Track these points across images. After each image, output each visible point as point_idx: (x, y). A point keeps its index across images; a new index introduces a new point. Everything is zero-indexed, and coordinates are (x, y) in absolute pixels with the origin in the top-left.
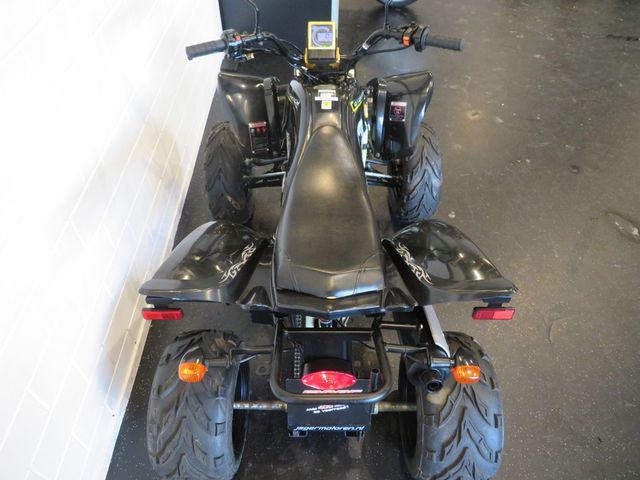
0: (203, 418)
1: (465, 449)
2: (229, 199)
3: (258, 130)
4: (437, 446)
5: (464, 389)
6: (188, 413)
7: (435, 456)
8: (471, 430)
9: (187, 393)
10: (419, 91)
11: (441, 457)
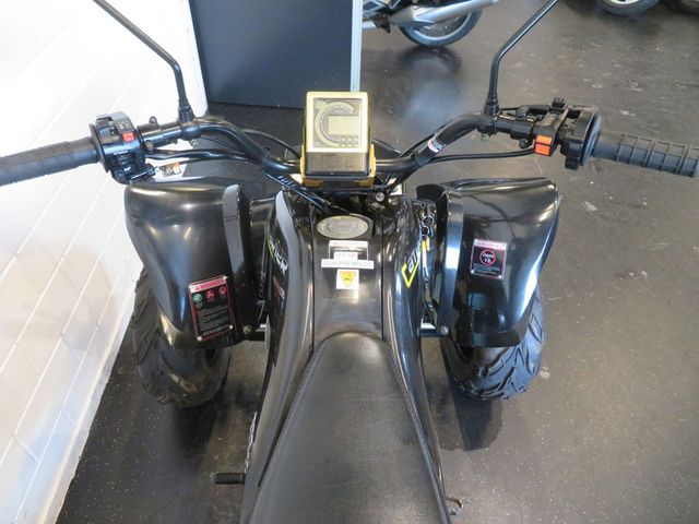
2: (175, 378)
3: (210, 295)
10: (528, 216)
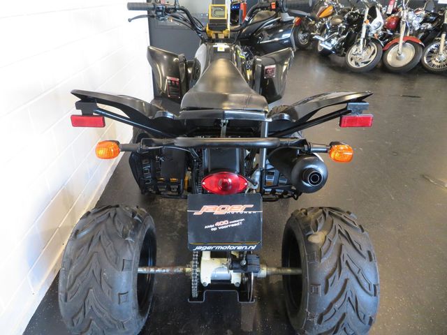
0: (112, 253)
1: (346, 281)
3: (173, 82)
4: (321, 279)
5: (339, 231)
6: (100, 249)
7: (321, 288)
8: (350, 262)
9: (101, 233)
11: (326, 291)
